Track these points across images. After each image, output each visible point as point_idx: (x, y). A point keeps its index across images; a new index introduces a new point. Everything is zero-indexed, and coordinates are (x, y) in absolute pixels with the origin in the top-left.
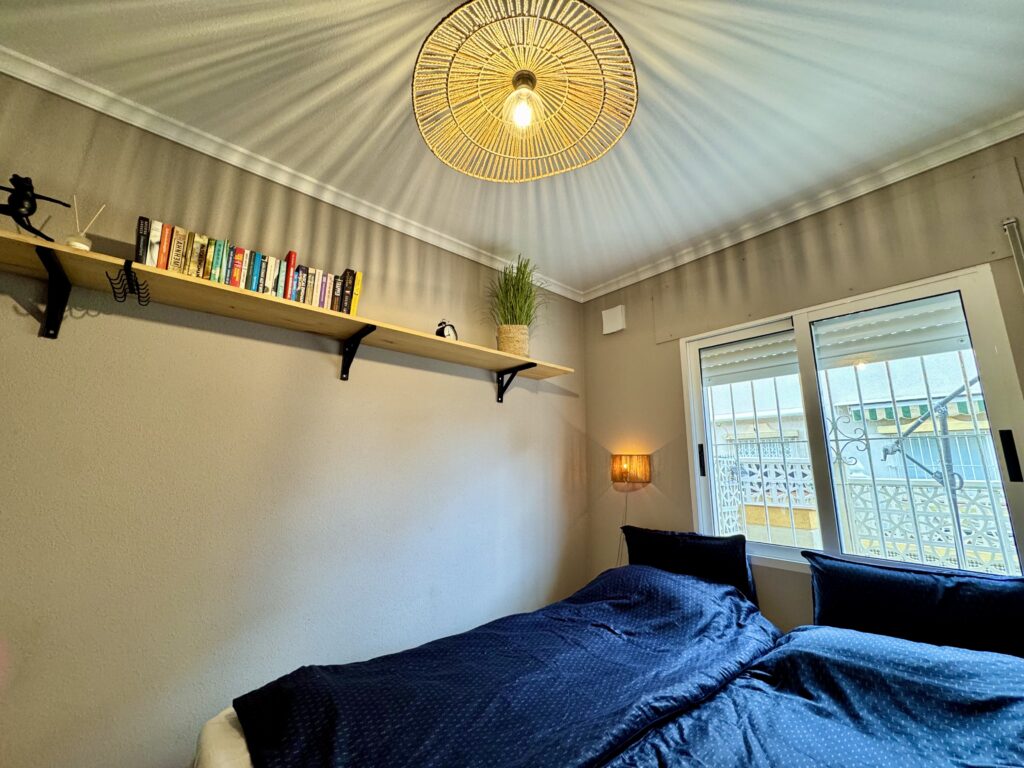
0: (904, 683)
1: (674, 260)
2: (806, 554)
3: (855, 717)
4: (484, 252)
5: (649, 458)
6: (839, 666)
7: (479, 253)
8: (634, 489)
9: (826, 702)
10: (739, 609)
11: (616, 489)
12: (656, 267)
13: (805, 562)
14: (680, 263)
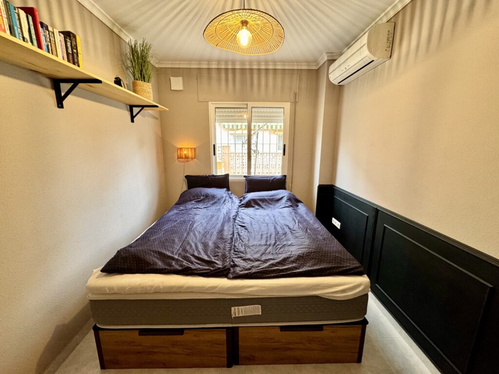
0: (269, 199)
1: (209, 64)
2: (245, 176)
3: (263, 208)
4: (117, 25)
5: (195, 149)
6: (258, 199)
7: (114, 24)
8: (187, 161)
9: (257, 207)
10: (228, 194)
11: (179, 161)
12: (199, 64)
13: (245, 178)
14: (211, 67)
